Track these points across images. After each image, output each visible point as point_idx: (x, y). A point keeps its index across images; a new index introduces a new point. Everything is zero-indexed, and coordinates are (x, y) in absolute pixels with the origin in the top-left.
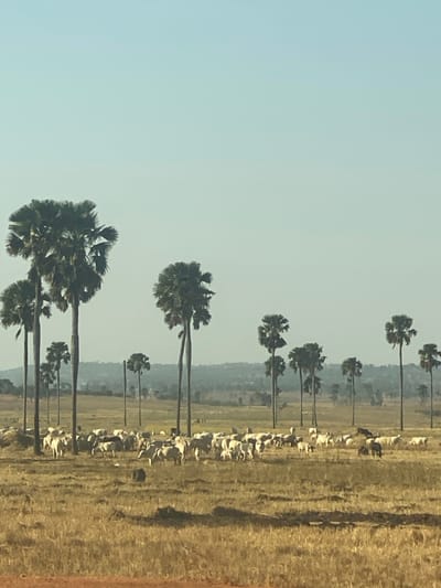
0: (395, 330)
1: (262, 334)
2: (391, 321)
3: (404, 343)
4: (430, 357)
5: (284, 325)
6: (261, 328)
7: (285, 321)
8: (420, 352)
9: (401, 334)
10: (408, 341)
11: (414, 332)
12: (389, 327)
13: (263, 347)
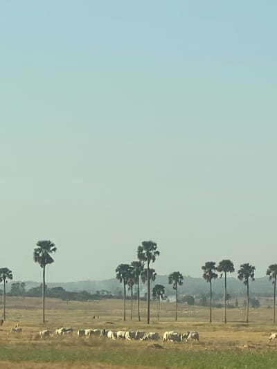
0: (144, 252)
1: (36, 254)
2: (141, 245)
3: (151, 261)
4: (210, 272)
5: (52, 248)
6: (36, 250)
7: (53, 245)
8: (203, 268)
9: (149, 254)
10: (154, 260)
11: (158, 253)
12: (140, 249)
13: (37, 263)
